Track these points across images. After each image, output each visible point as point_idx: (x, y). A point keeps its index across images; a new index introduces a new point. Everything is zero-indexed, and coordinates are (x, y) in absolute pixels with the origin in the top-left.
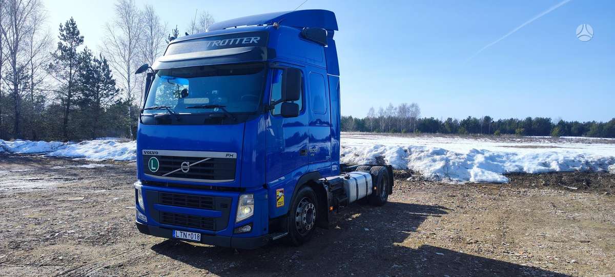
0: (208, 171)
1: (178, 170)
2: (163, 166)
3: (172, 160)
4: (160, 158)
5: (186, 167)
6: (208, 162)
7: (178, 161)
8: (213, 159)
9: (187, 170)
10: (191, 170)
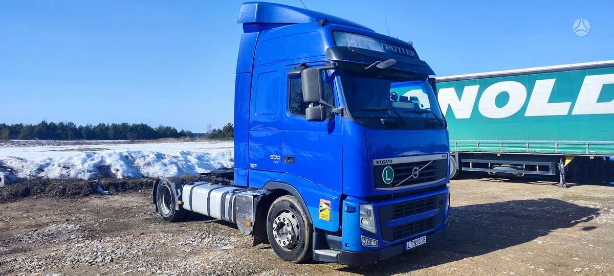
0: (432, 173)
1: (410, 176)
2: (398, 175)
3: (404, 168)
4: (394, 166)
5: (416, 173)
6: (431, 165)
7: (409, 167)
8: (435, 161)
9: (416, 175)
10: (421, 175)
